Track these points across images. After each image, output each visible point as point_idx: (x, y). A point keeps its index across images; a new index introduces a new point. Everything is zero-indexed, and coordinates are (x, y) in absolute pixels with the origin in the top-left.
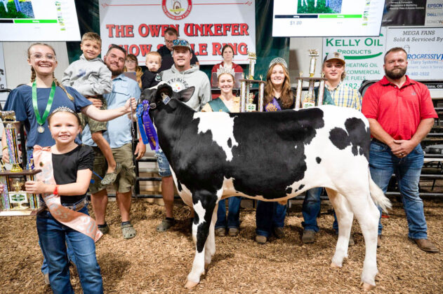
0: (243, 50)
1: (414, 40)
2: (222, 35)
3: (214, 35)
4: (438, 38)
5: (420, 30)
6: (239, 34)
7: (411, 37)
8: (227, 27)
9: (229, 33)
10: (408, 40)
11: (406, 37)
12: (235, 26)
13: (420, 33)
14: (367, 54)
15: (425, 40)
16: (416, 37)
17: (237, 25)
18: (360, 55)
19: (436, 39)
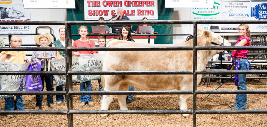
0: (152, 13)
1: (234, 7)
2: (142, 6)
3: (138, 6)
4: (245, 7)
5: (237, 2)
6: (150, 6)
7: (233, 5)
8: (144, 3)
9: (145, 5)
10: (231, 7)
11: (231, 5)
12: (148, 2)
13: (237, 4)
14: (212, 13)
15: (239, 7)
16: (235, 5)
17: (149, 2)
18: (209, 13)
19: (244, 7)
